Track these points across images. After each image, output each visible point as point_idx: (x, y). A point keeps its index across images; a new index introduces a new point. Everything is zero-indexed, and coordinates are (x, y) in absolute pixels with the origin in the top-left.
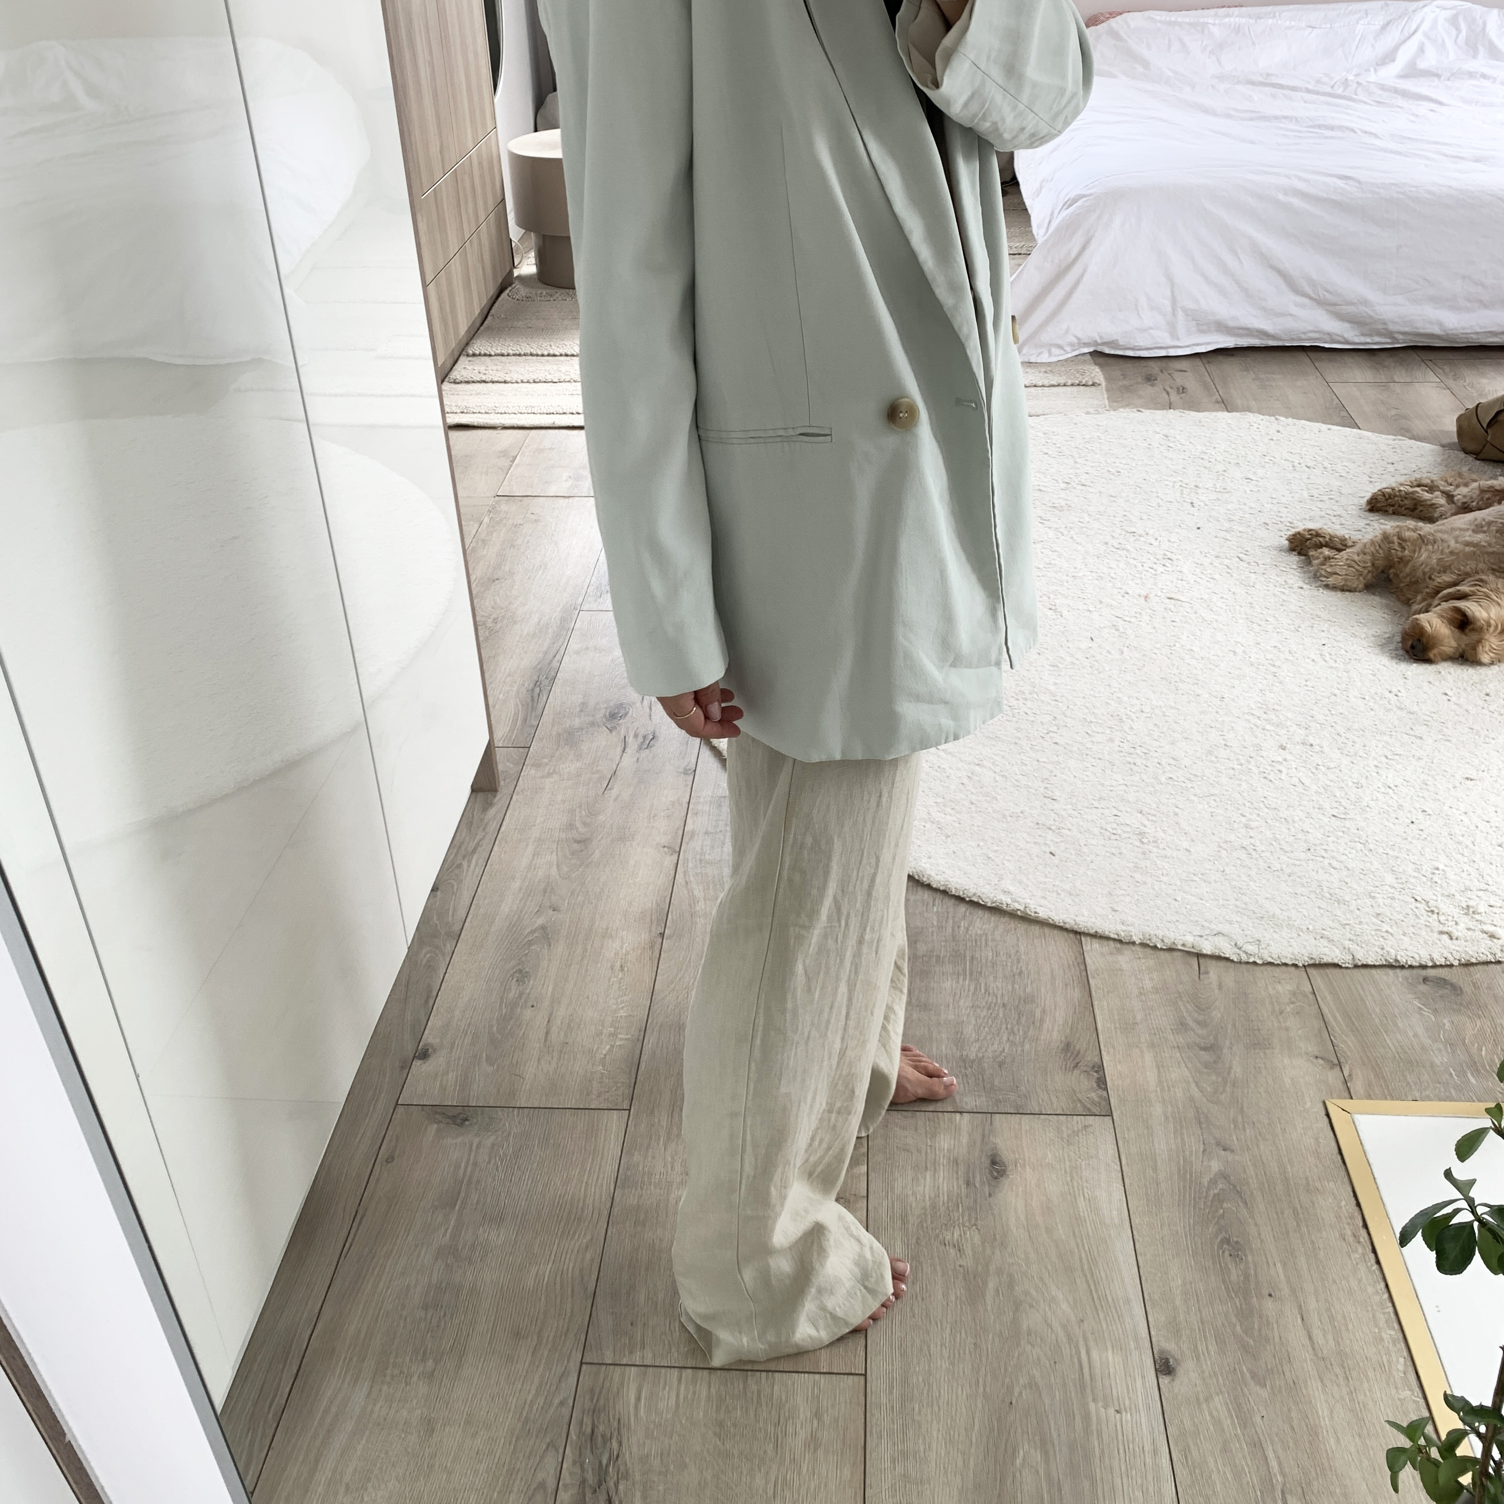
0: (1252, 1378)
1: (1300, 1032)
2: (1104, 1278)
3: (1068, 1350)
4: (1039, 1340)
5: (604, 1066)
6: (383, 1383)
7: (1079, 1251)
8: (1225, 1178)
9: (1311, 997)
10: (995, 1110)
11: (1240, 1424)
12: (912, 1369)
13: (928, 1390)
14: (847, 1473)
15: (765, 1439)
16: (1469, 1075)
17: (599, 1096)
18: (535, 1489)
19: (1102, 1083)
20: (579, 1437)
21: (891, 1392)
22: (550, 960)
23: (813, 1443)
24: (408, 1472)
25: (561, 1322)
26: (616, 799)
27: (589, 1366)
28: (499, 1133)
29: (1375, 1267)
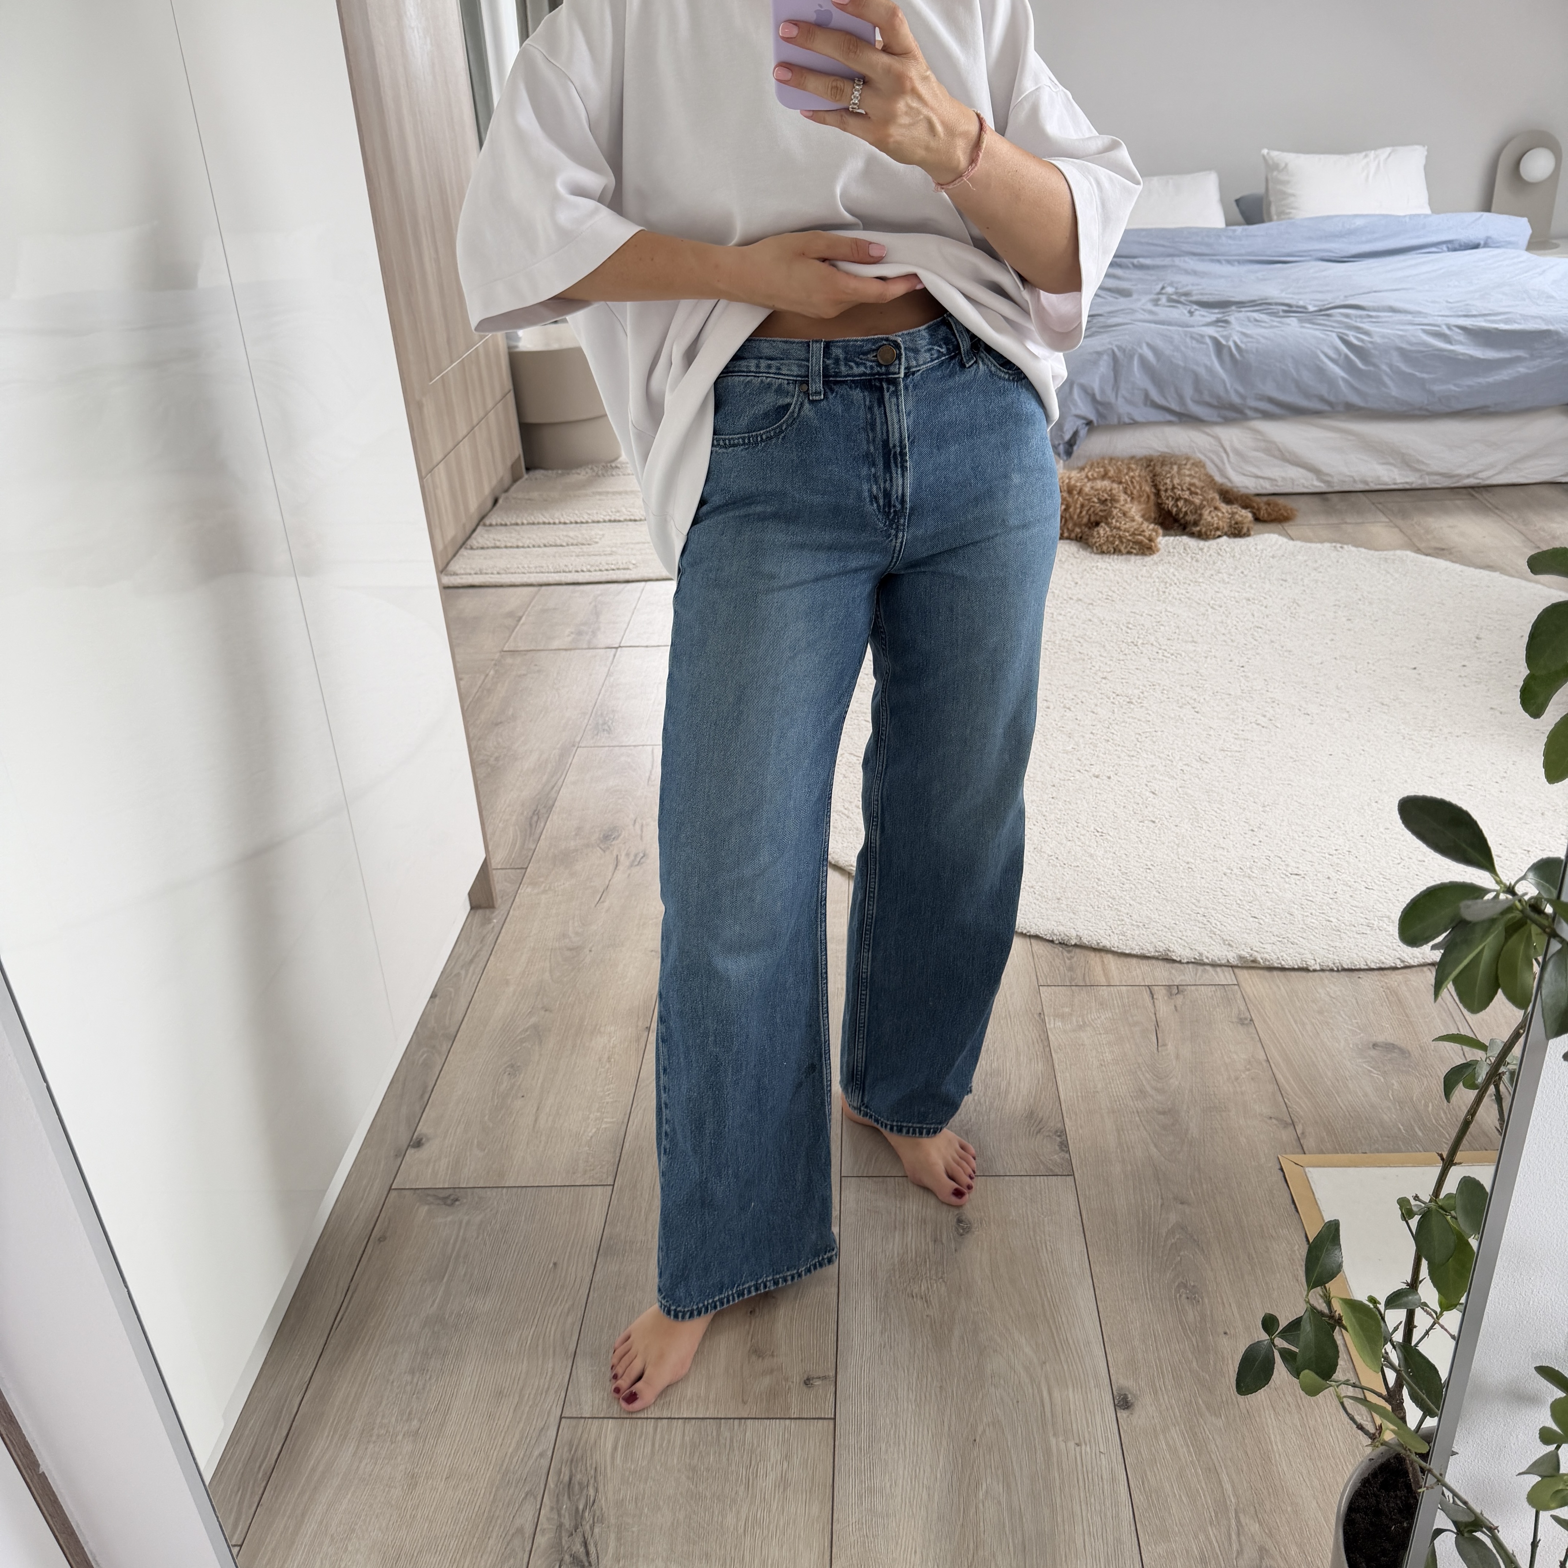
0: (1208, 1409)
1: (1254, 1096)
2: (1065, 1323)
3: (1030, 1390)
4: (1002, 1382)
5: (589, 1147)
6: (368, 1442)
7: (1041, 1297)
8: (1182, 1228)
9: (1265, 1064)
11: (1195, 1451)
13: (895, 1431)
14: (815, 1510)
15: (737, 1480)
16: (1416, 1128)
17: (584, 1174)
18: (513, 1535)
19: (1064, 1146)
20: (556, 1485)
21: (859, 1434)
22: (540, 1055)
23: (783, 1483)
24: (391, 1523)
25: (542, 1381)
26: (607, 911)
27: (568, 1420)
28: (488, 1210)
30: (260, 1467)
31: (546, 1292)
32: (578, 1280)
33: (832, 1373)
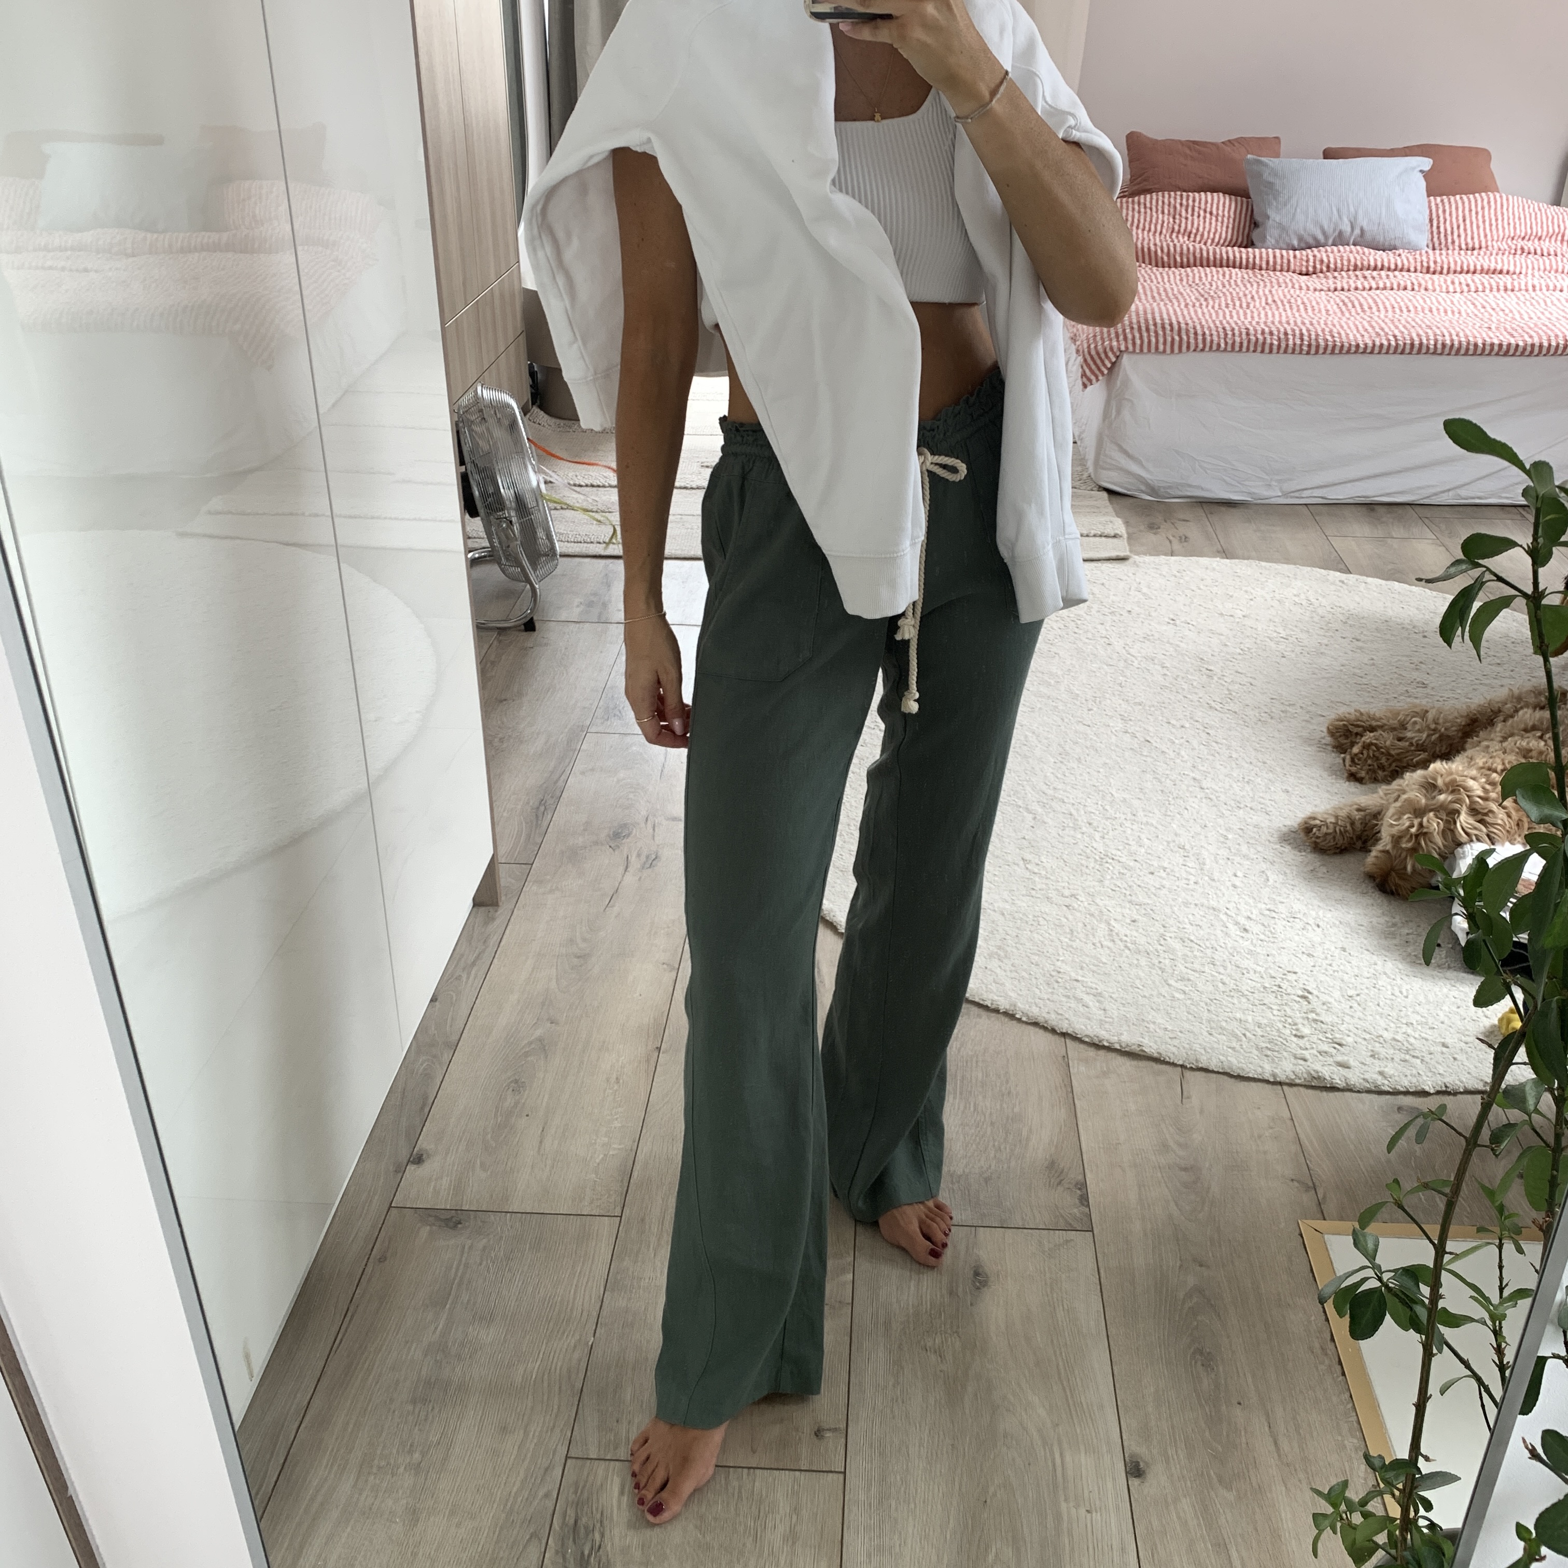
0: (1220, 1482)
1: (1277, 1156)
2: (1080, 1384)
3: (1043, 1453)
4: (1014, 1442)
5: (597, 1174)
6: (369, 1473)
7: (1056, 1356)
8: (1200, 1293)
9: (1289, 1123)
10: (980, 1223)
11: (1206, 1526)
12: (890, 1468)
13: (906, 1489)
17: (592, 1203)
19: (1084, 1200)
20: (561, 1528)
21: (869, 1490)
22: (546, 1070)
23: (792, 1537)
25: (548, 1417)
26: (617, 916)
27: (574, 1460)
28: (491, 1236)
29: (1341, 1378)
32: (584, 1315)
33: (843, 1426)
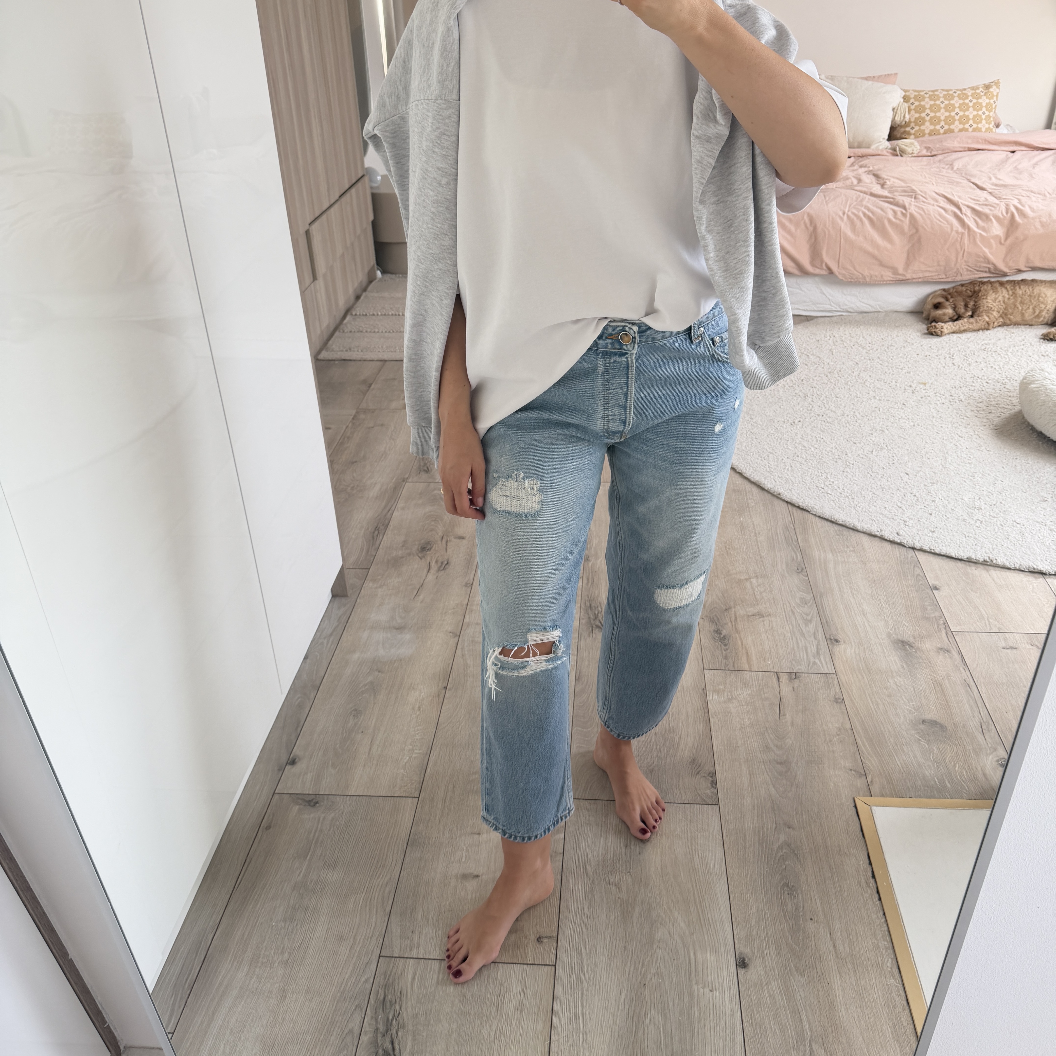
0: (797, 970)
1: (842, 754)
2: (708, 907)
3: (682, 951)
4: (665, 946)
5: (404, 770)
6: (256, 966)
7: (693, 888)
8: (788, 845)
9: (850, 731)
11: (786, 1000)
12: (584, 962)
13: (594, 976)
14: (540, 1026)
15: (491, 1005)
16: (947, 782)
17: (401, 788)
18: (346, 1034)
19: (714, 784)
20: (375, 1002)
21: (570, 977)
22: (375, 703)
23: (520, 1008)
24: (269, 1022)
25: (368, 930)
26: (422, 602)
27: (384, 958)
28: (337, 811)
29: (878, 902)
30: (187, 980)
31: (372, 870)
32: (394, 862)
33: (555, 934)
